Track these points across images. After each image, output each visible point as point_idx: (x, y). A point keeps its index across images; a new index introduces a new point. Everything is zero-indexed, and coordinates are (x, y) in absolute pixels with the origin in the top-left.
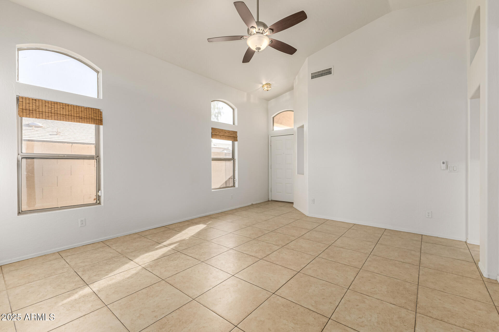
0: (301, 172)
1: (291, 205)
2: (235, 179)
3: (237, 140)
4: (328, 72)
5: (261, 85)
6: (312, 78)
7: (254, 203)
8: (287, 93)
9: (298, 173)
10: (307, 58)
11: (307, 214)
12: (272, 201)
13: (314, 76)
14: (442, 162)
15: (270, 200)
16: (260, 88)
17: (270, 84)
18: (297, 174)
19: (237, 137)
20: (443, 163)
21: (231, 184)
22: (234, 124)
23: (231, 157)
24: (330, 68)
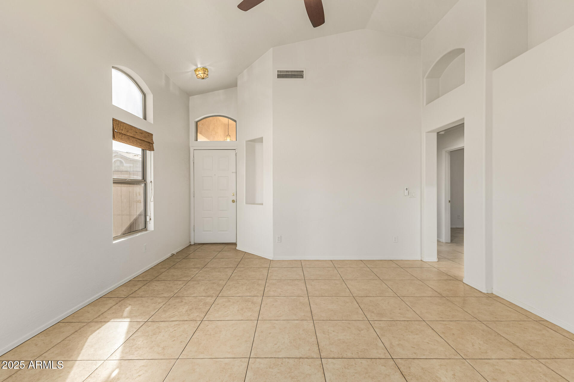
0: (251, 201)
1: (233, 247)
2: (147, 216)
3: (153, 148)
4: (299, 75)
5: (194, 67)
6: (278, 76)
7: (174, 252)
8: (221, 91)
9: (247, 203)
10: (272, 49)
11: (270, 257)
12: (195, 244)
13: (282, 75)
14: (405, 189)
15: (192, 243)
16: (190, 72)
17: (208, 69)
18: (245, 203)
19: (152, 144)
20: (407, 189)
21: (142, 226)
22: (145, 118)
23: (140, 177)
24: (302, 70)
